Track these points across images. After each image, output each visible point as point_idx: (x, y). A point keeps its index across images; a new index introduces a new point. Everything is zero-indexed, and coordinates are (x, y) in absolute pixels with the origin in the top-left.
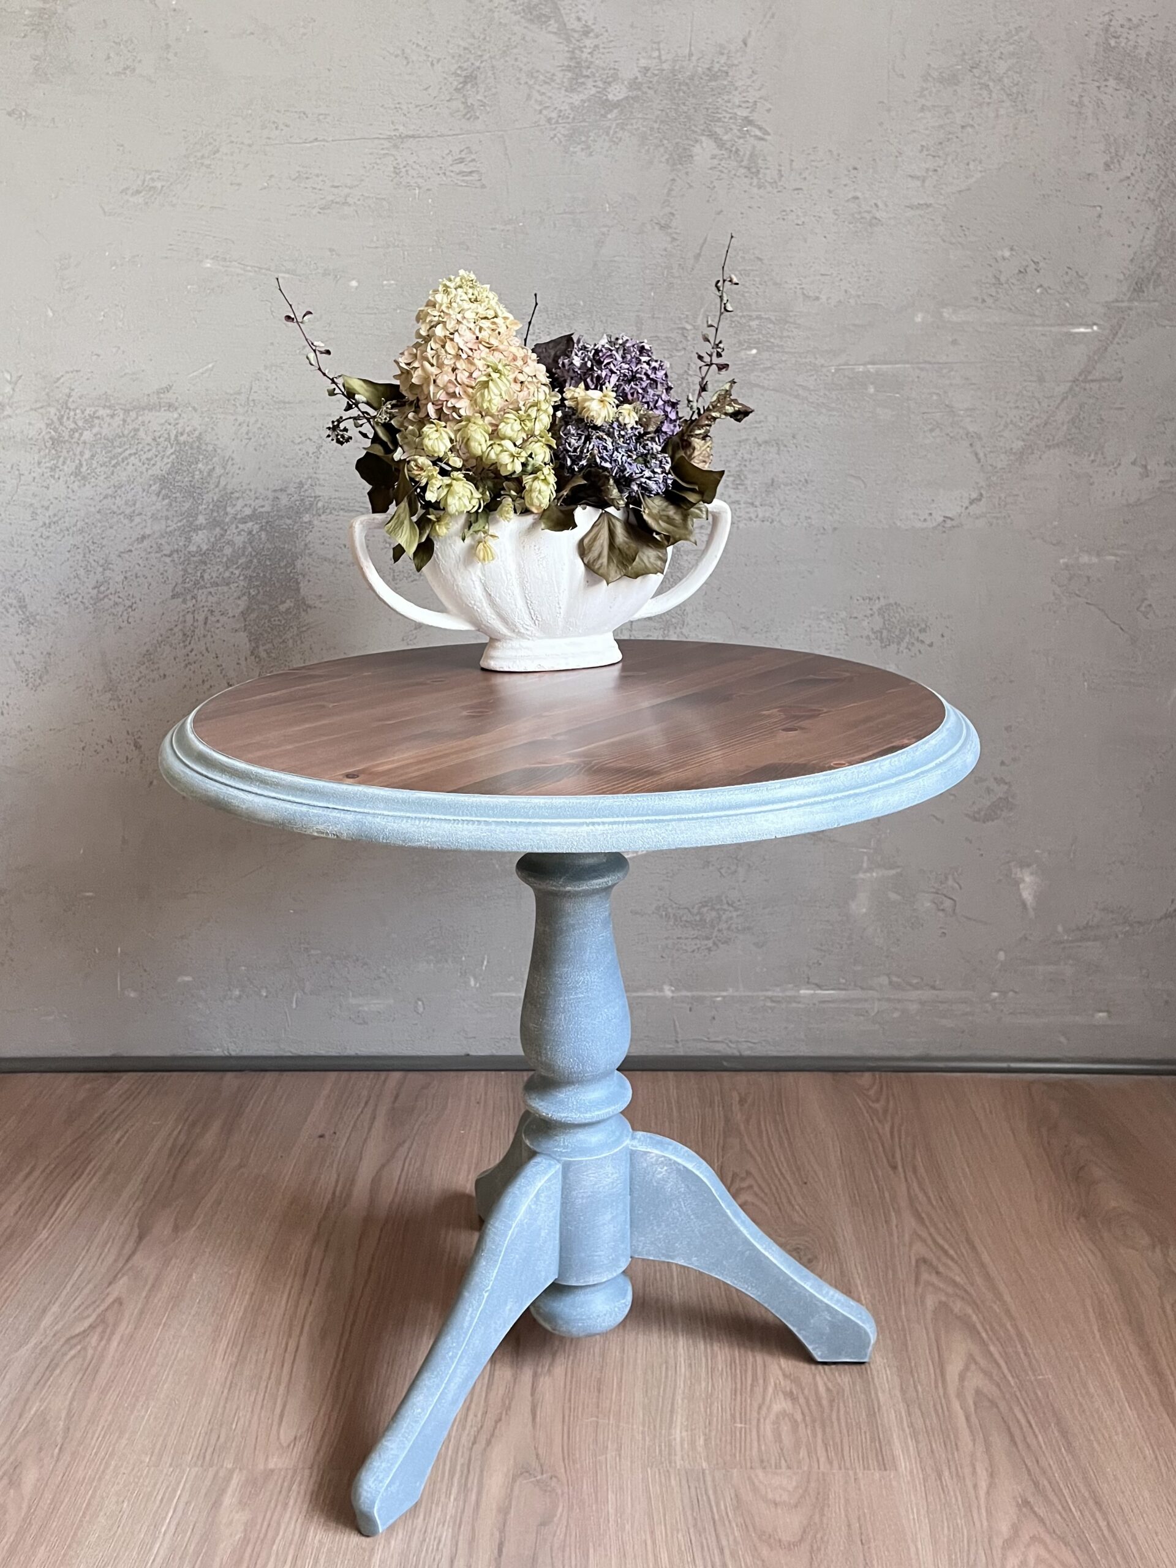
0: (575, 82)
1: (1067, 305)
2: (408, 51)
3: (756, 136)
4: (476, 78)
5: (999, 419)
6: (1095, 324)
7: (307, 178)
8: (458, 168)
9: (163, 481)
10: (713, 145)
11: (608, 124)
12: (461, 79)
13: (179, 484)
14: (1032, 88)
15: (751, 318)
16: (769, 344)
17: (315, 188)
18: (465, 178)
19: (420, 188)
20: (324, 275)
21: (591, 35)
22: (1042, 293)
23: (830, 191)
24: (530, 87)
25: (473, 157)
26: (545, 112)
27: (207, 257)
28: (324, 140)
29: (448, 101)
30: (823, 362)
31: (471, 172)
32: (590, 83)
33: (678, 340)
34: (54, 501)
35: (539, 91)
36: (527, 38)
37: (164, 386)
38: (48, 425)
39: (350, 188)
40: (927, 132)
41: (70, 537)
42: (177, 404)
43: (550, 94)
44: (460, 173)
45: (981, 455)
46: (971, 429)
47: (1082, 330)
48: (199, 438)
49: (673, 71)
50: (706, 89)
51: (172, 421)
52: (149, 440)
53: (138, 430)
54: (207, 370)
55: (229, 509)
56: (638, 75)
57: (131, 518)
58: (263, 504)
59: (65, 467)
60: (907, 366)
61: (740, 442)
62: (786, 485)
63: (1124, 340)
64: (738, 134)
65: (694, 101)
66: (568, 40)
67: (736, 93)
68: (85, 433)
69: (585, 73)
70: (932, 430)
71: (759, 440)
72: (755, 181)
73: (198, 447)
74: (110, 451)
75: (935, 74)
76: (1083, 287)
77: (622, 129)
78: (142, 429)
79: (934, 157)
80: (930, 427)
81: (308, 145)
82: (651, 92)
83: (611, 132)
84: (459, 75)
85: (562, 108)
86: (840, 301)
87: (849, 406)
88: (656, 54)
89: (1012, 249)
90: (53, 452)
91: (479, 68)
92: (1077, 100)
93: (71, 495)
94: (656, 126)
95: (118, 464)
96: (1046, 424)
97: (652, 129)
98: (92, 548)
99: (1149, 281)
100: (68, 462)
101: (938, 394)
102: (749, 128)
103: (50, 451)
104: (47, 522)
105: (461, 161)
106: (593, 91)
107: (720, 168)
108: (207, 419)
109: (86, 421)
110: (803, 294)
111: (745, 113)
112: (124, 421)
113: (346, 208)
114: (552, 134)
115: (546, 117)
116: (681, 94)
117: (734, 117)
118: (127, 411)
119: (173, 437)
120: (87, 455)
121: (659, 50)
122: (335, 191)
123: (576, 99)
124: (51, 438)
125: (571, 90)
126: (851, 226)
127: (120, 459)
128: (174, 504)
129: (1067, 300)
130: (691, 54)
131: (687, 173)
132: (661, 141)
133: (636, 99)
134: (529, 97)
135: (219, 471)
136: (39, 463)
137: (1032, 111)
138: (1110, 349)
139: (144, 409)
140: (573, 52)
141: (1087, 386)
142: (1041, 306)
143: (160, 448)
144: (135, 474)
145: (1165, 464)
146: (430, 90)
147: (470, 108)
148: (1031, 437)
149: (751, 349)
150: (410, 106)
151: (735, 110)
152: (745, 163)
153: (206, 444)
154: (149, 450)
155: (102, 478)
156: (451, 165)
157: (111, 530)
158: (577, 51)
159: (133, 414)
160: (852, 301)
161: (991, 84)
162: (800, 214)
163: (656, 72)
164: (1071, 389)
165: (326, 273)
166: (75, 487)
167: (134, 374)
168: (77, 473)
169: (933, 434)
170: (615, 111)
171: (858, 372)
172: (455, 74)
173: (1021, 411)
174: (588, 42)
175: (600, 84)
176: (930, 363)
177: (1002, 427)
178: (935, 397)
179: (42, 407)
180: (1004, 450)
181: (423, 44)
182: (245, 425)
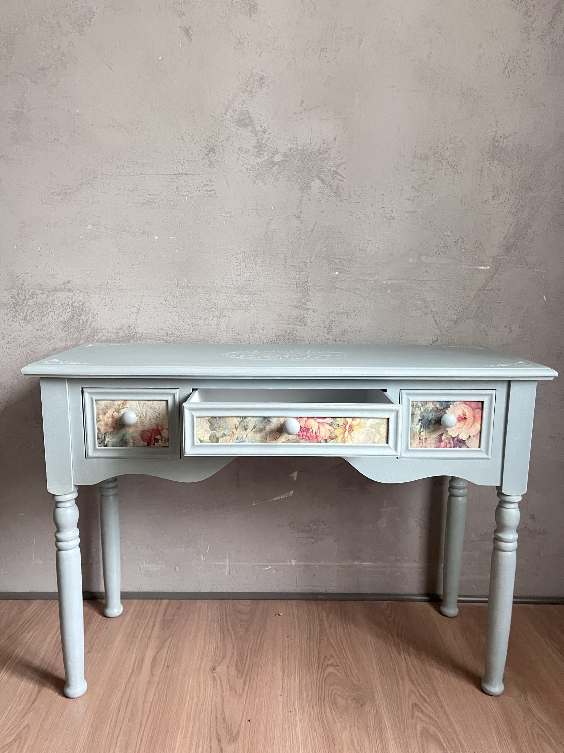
0: (258, 153)
1: (476, 257)
2: (184, 137)
3: (339, 179)
4: (214, 150)
5: (446, 306)
6: (488, 265)
7: (137, 191)
8: (204, 188)
9: (65, 323)
10: (320, 182)
11: (273, 171)
12: (208, 150)
13: (73, 325)
14: (460, 163)
15: (336, 258)
16: (343, 270)
17: (140, 195)
18: (209, 193)
19: (187, 196)
20: (143, 233)
21: (267, 133)
22: (464, 251)
23: (372, 204)
24: (239, 155)
25: (212, 183)
26: (245, 165)
27: (89, 224)
28: (145, 174)
29: (202, 159)
30: (368, 278)
31: (211, 190)
32: (265, 154)
33: (303, 267)
34: (13, 332)
35: (243, 156)
36: (238, 134)
37: (67, 280)
38: (12, 297)
39: (156, 196)
40: (415, 180)
41: (20, 348)
42: (73, 289)
43: (247, 158)
44: (207, 190)
45: (438, 321)
46: (434, 309)
47: (483, 268)
48: (83, 305)
49: (303, 150)
50: (318, 158)
51: (70, 297)
52: (59, 304)
53: (55, 300)
54: (87, 274)
55: (95, 337)
56: (287, 151)
57: (49, 340)
58: (111, 335)
59: (19, 317)
60: (405, 281)
61: (330, 313)
62: (350, 332)
63: (501, 273)
64: (331, 178)
65: (312, 163)
66: (256, 135)
67: (331, 160)
68: (30, 301)
69: (263, 149)
70: (416, 310)
71: (339, 312)
72: (339, 198)
73: (82, 309)
74: (41, 310)
75: (419, 156)
76: (482, 249)
77: (280, 174)
78: (56, 300)
79: (417, 191)
80: (415, 308)
81: (138, 176)
82: (293, 159)
83: (275, 175)
84: (207, 148)
85: (253, 164)
86: (375, 252)
87: (379, 298)
88: (295, 142)
89: (452, 232)
90: (14, 309)
91: (216, 145)
92: (480, 168)
93: (22, 329)
94: (295, 173)
95: (44, 315)
96: (467, 308)
97: (293, 175)
98: (30, 353)
99: (512, 248)
100: (21, 314)
101: (419, 294)
102: (336, 175)
103: (12, 309)
104: (10, 341)
105: (207, 185)
106: (267, 157)
107: (323, 192)
108: (86, 296)
109: (30, 296)
110: (359, 249)
111: (335, 169)
112: (48, 296)
113: (154, 204)
114: (248, 175)
115: (246, 167)
116: (306, 160)
117: (330, 170)
118: (50, 292)
119: (70, 304)
120: (30, 311)
121: (297, 141)
122: (149, 196)
123: (259, 160)
124: (13, 303)
125: (258, 157)
126: (381, 219)
127: (45, 313)
128: (70, 334)
129: (476, 255)
130: (311, 143)
131: (308, 194)
132: (297, 180)
133: (286, 161)
134: (238, 159)
135: (91, 319)
136: (7, 314)
137: (461, 173)
138: (494, 277)
139: (57, 291)
140: (258, 140)
141: (485, 292)
142: (465, 257)
143: (64, 309)
144: (52, 320)
145: (519, 327)
146: (193, 155)
147: (211, 163)
148: (460, 314)
149: (336, 272)
150: (185, 161)
151: (330, 168)
152: (334, 191)
153: (86, 307)
154: (59, 310)
155: (37, 322)
156: (202, 187)
157: (40, 346)
158: (260, 140)
159: (52, 293)
160: (381, 252)
161: (443, 161)
162: (358, 213)
163: (295, 150)
164: (478, 294)
165: (144, 233)
166: (24, 326)
167: (53, 275)
168: (25, 319)
169: (417, 311)
170: (277, 166)
171: (384, 283)
172: (205, 148)
173: (455, 303)
174: (266, 136)
175: (270, 154)
176: (415, 280)
177: (447, 309)
178: (417, 295)
179: (10, 289)
180: (448, 319)
181: (191, 134)
182: (104, 299)
